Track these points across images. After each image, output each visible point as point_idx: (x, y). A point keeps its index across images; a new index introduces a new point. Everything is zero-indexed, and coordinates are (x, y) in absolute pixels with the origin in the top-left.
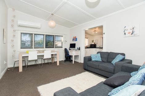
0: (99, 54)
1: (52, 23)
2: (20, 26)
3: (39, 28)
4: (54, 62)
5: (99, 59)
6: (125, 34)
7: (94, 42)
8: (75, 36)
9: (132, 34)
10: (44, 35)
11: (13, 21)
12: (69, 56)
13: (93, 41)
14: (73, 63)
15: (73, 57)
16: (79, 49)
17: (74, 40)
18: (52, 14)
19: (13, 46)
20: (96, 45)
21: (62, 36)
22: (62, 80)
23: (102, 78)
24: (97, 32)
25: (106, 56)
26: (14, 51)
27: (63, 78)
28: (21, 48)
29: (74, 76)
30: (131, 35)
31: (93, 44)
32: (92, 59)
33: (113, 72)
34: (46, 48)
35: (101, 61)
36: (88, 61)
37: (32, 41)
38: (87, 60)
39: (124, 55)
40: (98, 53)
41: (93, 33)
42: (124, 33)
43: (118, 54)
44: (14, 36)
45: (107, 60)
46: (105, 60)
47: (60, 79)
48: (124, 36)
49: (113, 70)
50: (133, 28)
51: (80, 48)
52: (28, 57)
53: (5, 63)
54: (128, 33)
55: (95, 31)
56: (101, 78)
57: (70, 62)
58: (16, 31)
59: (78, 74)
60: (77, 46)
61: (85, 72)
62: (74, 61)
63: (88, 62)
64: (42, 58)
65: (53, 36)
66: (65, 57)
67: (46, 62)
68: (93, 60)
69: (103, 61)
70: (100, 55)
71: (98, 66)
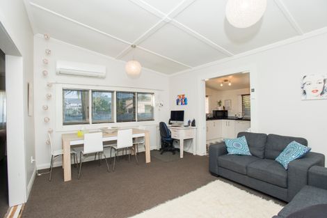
0: (244, 139)
1: (134, 67)
2: (60, 74)
3: (103, 78)
4: (138, 153)
5: (245, 150)
6: (305, 92)
7: (223, 104)
8: (181, 94)
9: (322, 93)
10: (112, 92)
11: (46, 63)
12: (169, 139)
13: (220, 103)
14: (182, 157)
15: (182, 142)
16: (193, 124)
17: (180, 103)
18: (132, 46)
19: (46, 121)
20: (227, 111)
21: (153, 94)
22: (169, 204)
23: (258, 197)
24: (230, 84)
25: (260, 143)
26: (50, 132)
27: (171, 199)
28: (64, 124)
29: (192, 193)
30: (320, 97)
31: (220, 109)
32: (228, 150)
33: (284, 184)
34: (117, 121)
35: (250, 154)
36: (219, 156)
37: (88, 108)
38: (217, 153)
39: (304, 142)
40: (240, 135)
41: (222, 85)
42: (302, 92)
43: (291, 139)
44: (49, 97)
45: (264, 154)
46: (260, 153)
47: (163, 201)
48: (303, 97)
49: (285, 180)
50: (325, 81)
51: (194, 121)
52: (82, 145)
53: (32, 160)
54: (313, 91)
55: (226, 81)
56: (255, 197)
57: (174, 154)
58: (54, 85)
59: (200, 187)
60: (187, 118)
61: (214, 180)
62: (184, 152)
63: (220, 158)
64: (112, 148)
65: (131, 93)
66: (162, 141)
67: (120, 154)
68: (231, 151)
69: (253, 155)
70: (245, 141)
71: (246, 168)
